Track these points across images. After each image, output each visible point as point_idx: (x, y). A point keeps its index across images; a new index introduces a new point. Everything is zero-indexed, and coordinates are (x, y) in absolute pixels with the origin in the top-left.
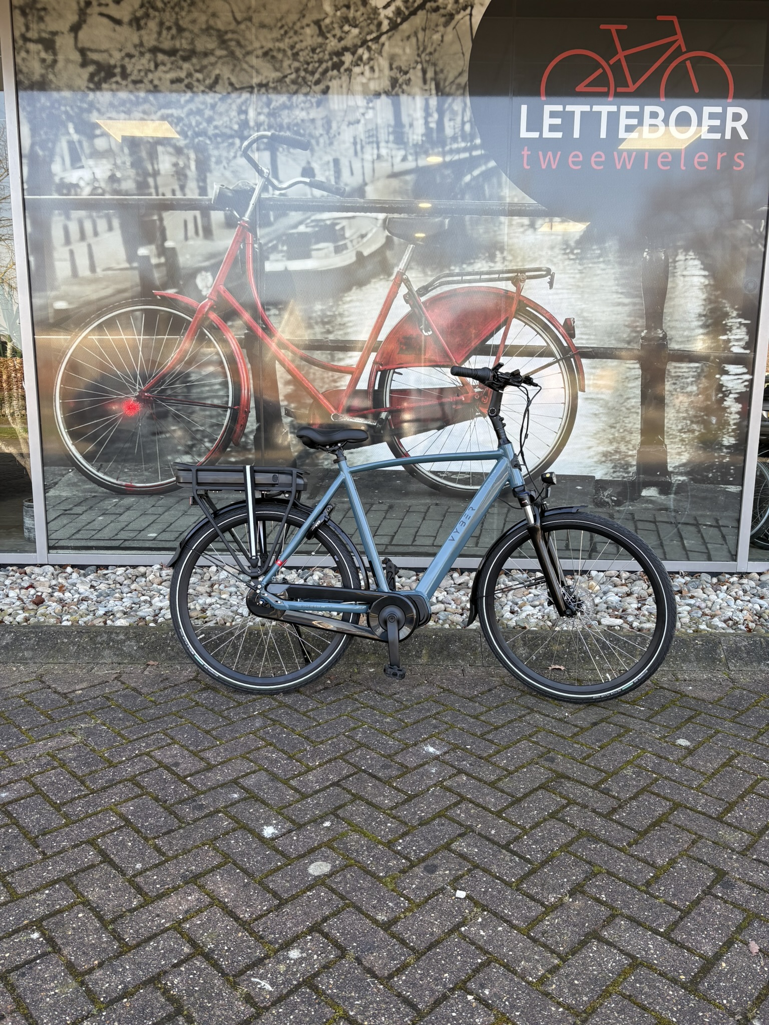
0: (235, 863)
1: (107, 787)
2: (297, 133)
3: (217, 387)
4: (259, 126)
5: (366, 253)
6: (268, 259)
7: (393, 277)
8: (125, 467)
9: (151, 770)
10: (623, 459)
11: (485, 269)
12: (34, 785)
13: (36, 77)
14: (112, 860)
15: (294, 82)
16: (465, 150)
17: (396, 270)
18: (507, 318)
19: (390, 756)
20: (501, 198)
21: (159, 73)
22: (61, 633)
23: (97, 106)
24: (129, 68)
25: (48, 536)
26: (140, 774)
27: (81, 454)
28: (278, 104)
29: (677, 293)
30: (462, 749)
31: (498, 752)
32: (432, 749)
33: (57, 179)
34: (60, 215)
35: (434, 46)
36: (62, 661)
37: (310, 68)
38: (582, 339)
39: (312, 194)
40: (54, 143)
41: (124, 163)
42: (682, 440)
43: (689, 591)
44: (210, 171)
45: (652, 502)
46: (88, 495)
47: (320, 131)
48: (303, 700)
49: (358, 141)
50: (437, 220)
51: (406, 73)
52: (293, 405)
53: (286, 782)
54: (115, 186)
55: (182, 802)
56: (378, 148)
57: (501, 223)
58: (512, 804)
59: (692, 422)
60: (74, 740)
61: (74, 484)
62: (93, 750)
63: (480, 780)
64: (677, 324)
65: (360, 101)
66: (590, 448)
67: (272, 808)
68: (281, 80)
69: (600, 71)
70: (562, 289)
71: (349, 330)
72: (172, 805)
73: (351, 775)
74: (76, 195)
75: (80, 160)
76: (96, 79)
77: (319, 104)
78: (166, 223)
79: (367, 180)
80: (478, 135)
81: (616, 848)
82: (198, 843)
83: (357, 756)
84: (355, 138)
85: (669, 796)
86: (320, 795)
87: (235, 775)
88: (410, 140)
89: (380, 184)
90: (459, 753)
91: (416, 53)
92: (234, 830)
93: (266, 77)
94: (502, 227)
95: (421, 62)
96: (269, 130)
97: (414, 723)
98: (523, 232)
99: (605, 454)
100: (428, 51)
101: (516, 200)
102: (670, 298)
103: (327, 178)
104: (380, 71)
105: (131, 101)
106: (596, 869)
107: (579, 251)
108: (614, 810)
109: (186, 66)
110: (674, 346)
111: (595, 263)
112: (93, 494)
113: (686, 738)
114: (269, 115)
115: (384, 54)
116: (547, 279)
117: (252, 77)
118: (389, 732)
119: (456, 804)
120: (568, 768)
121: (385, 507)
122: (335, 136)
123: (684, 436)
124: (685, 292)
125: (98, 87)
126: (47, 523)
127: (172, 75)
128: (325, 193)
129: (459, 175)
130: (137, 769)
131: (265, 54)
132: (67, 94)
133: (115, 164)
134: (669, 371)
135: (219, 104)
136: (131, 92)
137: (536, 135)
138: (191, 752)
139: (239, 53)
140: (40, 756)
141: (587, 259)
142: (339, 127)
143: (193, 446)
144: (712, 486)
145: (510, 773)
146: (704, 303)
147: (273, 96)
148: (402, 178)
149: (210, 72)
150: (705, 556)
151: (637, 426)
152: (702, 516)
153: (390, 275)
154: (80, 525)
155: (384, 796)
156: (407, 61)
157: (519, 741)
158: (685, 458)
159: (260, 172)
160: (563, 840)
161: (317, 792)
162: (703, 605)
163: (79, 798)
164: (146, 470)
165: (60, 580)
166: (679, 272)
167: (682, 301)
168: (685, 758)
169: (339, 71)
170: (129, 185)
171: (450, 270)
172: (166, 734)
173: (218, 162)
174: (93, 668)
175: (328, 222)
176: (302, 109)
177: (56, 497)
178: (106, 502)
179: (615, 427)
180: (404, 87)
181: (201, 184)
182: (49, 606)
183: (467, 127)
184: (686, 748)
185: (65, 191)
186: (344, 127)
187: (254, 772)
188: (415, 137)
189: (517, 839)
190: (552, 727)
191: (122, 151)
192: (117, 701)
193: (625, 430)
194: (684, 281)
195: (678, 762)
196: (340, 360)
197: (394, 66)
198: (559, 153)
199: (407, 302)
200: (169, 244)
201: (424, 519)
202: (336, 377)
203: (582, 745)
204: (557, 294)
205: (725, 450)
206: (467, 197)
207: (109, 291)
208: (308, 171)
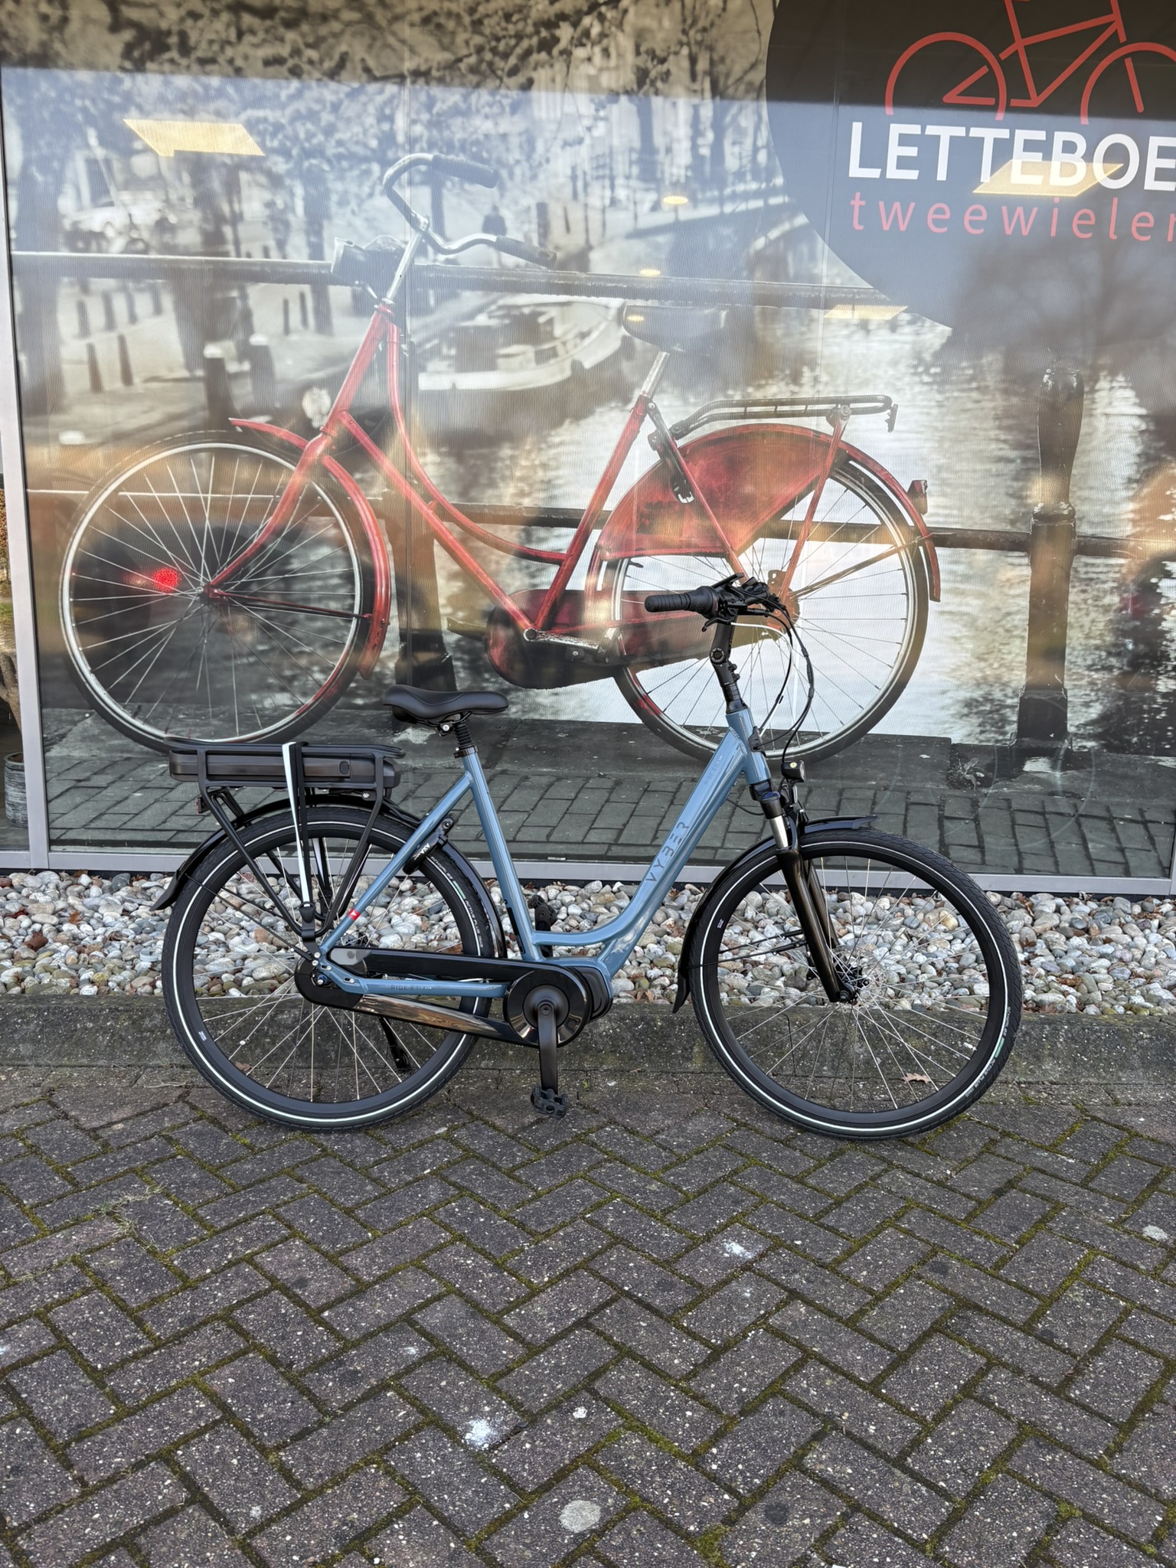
0: (428, 1507)
1: (185, 1333)
2: (477, 157)
3: (335, 581)
4: (412, 142)
5: (588, 364)
6: (423, 369)
7: (631, 406)
8: (180, 711)
9: (259, 1295)
10: (997, 711)
11: (785, 395)
12: (54, 1330)
13: (32, 46)
14: (206, 1497)
15: (473, 70)
16: (757, 194)
17: (637, 394)
18: (818, 478)
19: (667, 1261)
20: (813, 278)
21: (244, 47)
22: (81, 1012)
23: (138, 100)
24: (193, 37)
25: (48, 823)
26: (240, 1304)
27: (105, 686)
28: (445, 107)
29: (1095, 443)
30: (789, 1248)
31: (849, 1253)
32: (737, 1249)
33: (67, 224)
34: (72, 284)
35: (711, 17)
36: (85, 1061)
37: (502, 46)
38: (937, 515)
39: (500, 262)
40: (63, 162)
41: (182, 199)
42: (1092, 683)
43: (1100, 929)
44: (329, 217)
45: (1039, 781)
46: (117, 756)
47: (515, 155)
48: (504, 1145)
49: (579, 173)
50: (707, 312)
51: (663, 61)
52: (461, 614)
53: (497, 1322)
54: (167, 238)
55: (319, 1365)
56: (612, 187)
57: (812, 320)
58: (893, 1367)
59: (1109, 654)
60: (118, 1230)
61: (94, 738)
62: (152, 1252)
63: (830, 1314)
64: (1093, 494)
65: (582, 104)
66: (944, 692)
67: (479, 1378)
68: (452, 66)
69: (984, 70)
70: (909, 432)
71: (556, 492)
72: (302, 1374)
73: (607, 1304)
74: (100, 251)
75: (107, 192)
76: (136, 54)
77: (515, 108)
78: (252, 302)
79: (594, 239)
80: (780, 171)
81: (1091, 1462)
82: (356, 1460)
83: (611, 1263)
84: (574, 169)
85: (1153, 1346)
86: (559, 1347)
87: (406, 1305)
88: (667, 175)
89: (615, 249)
90: (785, 1255)
91: (680, 27)
92: (418, 1428)
93: (427, 60)
94: (814, 326)
95: (688, 44)
96: (429, 150)
97: (699, 1193)
98: (848, 337)
99: (970, 704)
100: (701, 24)
101: (838, 282)
102: (1084, 451)
103: (526, 236)
104: (620, 56)
105: (195, 93)
106: (1063, 1508)
107: (938, 370)
108: (1068, 1381)
109: (291, 36)
110: (1085, 529)
111: (963, 390)
112: (126, 755)
113: (1157, 1224)
114: (430, 125)
115: (627, 27)
116: (885, 415)
117: (402, 59)
118: (659, 1214)
119: (798, 1366)
120: (972, 1287)
121: (609, 784)
122: (540, 164)
123: (1095, 675)
124: (1108, 441)
125: (139, 67)
126: (48, 802)
127: (268, 51)
128: (522, 262)
129: (747, 238)
130: (235, 1290)
131: (426, 21)
132: (84, 76)
133: (167, 201)
134: (1077, 571)
135: (346, 103)
136: (195, 76)
137: (874, 173)
138: (325, 1254)
139: (381, 16)
140: (61, 1264)
141: (951, 383)
142: (547, 150)
143: (294, 677)
144: (1136, 757)
145: (878, 1299)
146: (1137, 460)
147: (436, 91)
148: (651, 239)
149: (332, 47)
150: (1120, 868)
151: (1021, 659)
152: (1118, 804)
153: (626, 400)
154: (102, 806)
155: (672, 1350)
156: (665, 40)
157: (880, 1229)
158: (1095, 712)
159: (413, 222)
160: (997, 1447)
161: (553, 1340)
162: (1128, 956)
163: (135, 1357)
164: (215, 716)
165: (71, 900)
166: (1100, 409)
167: (1102, 457)
168: (1166, 1265)
169: (549, 53)
170: (190, 237)
171: (726, 396)
172: (277, 1217)
173: (343, 202)
174: (138, 1077)
175: (526, 311)
176: (487, 117)
177: (62, 758)
178: (148, 769)
179: (985, 660)
180: (659, 84)
181: (313, 239)
182: (55, 951)
183: (762, 157)
184: (1163, 1244)
185: (80, 245)
186: (556, 149)
187: (438, 1298)
188: (675, 170)
189: (916, 1443)
190: (929, 1198)
191: (180, 179)
192: (186, 1144)
193: (1001, 666)
194: (1108, 424)
195: (1155, 1274)
196: (541, 540)
197: (643, 49)
198: (913, 205)
199: (654, 447)
200: (257, 340)
201: (672, 803)
202: (533, 569)
203: (987, 1237)
204: (900, 440)
205: (1159, 700)
206: (758, 274)
207: (155, 416)
208: (494, 223)
